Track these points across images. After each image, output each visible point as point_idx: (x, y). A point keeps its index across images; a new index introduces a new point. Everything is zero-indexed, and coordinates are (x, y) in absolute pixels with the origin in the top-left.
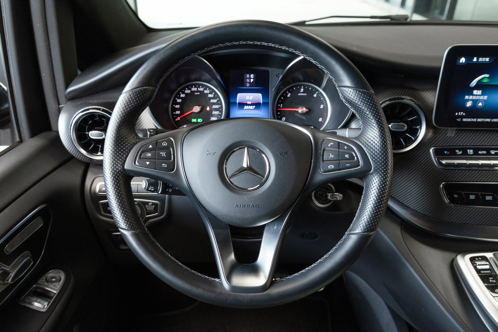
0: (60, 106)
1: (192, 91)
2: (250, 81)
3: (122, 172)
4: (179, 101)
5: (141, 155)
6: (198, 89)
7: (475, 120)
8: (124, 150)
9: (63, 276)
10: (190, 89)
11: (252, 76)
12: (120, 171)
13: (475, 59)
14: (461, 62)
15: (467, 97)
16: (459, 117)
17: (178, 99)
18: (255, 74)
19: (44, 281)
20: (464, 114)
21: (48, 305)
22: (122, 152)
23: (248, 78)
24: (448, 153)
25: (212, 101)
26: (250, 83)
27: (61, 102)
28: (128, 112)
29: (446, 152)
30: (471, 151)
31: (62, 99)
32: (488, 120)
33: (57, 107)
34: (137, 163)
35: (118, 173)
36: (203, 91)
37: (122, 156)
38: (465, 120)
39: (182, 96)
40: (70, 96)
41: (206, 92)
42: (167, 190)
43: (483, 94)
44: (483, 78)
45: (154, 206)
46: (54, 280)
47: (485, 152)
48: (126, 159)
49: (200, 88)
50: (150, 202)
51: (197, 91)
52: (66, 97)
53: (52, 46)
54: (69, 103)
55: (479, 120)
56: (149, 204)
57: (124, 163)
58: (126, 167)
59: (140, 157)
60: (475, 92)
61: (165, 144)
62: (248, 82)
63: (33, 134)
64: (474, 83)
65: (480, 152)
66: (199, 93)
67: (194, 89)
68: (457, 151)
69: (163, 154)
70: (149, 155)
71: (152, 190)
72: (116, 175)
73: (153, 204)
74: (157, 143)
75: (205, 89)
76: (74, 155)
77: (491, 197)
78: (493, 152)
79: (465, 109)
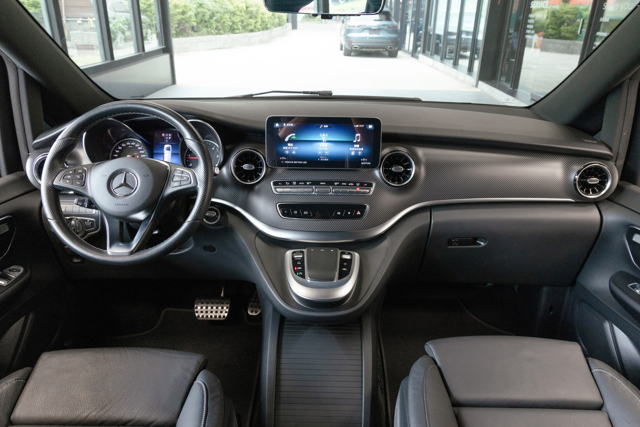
0: (29, 154)
1: (126, 145)
2: (168, 138)
3: (52, 186)
4: (117, 151)
5: (64, 177)
6: (131, 144)
7: (292, 162)
8: (54, 174)
9: (22, 270)
10: (126, 144)
11: (170, 135)
12: (51, 185)
13: (284, 125)
14: (276, 126)
15: (284, 148)
16: (282, 160)
17: (117, 150)
18: (172, 134)
19: (8, 270)
20: (285, 158)
21: (7, 283)
22: (53, 175)
23: (167, 137)
24: (281, 184)
25: (141, 152)
26: (168, 140)
27: (30, 151)
28: (58, 152)
29: (280, 183)
30: (295, 182)
31: (31, 149)
32: (301, 162)
33: (27, 154)
34: (61, 181)
35: (49, 186)
36: (135, 145)
37: (53, 177)
38: (285, 162)
39: (120, 148)
40: (35, 146)
41: (136, 145)
42: (92, 206)
43: (294, 146)
44: (292, 136)
45: (91, 223)
46: (15, 270)
47: (303, 183)
48: (55, 178)
49: (132, 143)
50: (88, 220)
51: (130, 145)
52: (33, 147)
53: (24, 114)
54: (35, 151)
55: (295, 162)
56: (88, 221)
57: (53, 181)
58: (54, 184)
59: (63, 178)
60: (289, 144)
61: (80, 171)
62: (167, 139)
63: (9, 172)
64: (287, 139)
65: (300, 183)
66: (132, 147)
67: (128, 144)
68: (286, 183)
69: (78, 177)
70: (69, 177)
71: (80, 204)
72: (48, 188)
73: (90, 221)
74: (75, 170)
75: (136, 144)
76: (37, 188)
77: (307, 212)
78: (308, 183)
79: (285, 156)
